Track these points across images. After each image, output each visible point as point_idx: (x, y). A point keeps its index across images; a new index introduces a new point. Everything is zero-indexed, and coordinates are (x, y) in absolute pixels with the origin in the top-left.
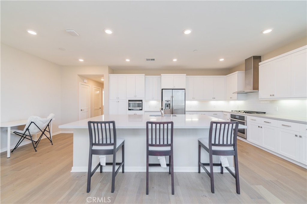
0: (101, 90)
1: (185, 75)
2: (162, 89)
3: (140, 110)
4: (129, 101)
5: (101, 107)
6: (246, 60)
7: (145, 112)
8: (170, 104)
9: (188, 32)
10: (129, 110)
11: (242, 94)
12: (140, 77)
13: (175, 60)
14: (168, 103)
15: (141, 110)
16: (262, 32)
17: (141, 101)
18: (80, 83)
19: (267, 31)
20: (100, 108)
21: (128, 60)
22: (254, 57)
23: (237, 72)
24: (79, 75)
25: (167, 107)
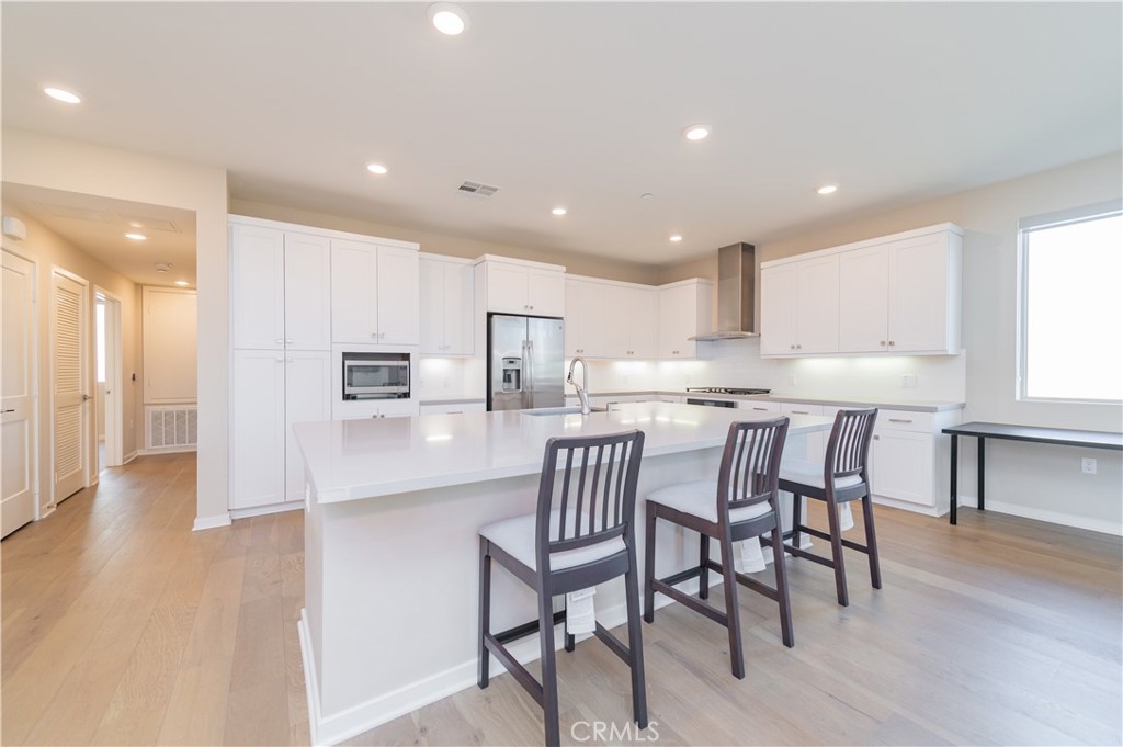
0: (87, 288)
1: (564, 268)
2: (490, 315)
3: (399, 397)
4: (346, 356)
5: (87, 393)
6: (720, 250)
7: (422, 403)
8: (518, 371)
9: (697, 134)
10: (347, 397)
11: (708, 342)
12: (400, 255)
13: (559, 212)
14: (511, 367)
15: (406, 395)
16: (815, 190)
17: (406, 357)
19: (827, 190)
20: (85, 398)
21: (377, 169)
22: (743, 244)
23: (695, 280)
25: (506, 380)
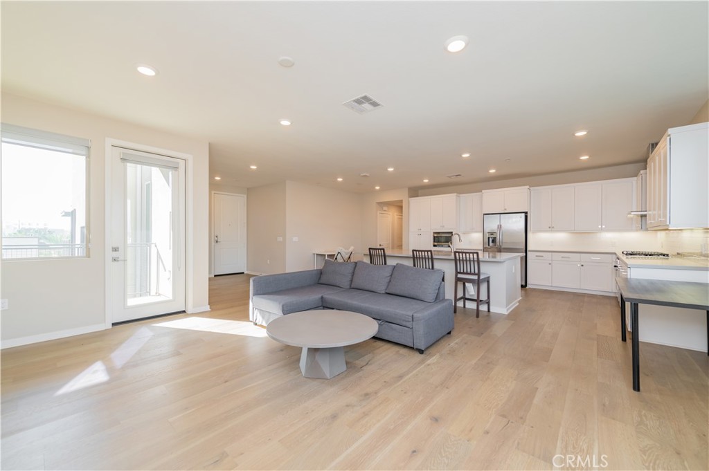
1: (527, 187)
2: (484, 215)
4: (434, 233)
8: (496, 238)
10: (434, 246)
13: (492, 171)
14: (492, 236)
17: (451, 233)
18: (378, 212)
24: (378, 203)
25: (493, 242)
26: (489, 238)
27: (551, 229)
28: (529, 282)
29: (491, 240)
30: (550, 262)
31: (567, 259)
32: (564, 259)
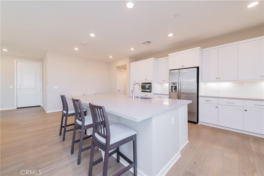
3: (150, 92)
4: (142, 83)
7: (153, 94)
10: (142, 91)
14: (174, 85)
17: (151, 83)
21: (132, 49)
24: (117, 67)
25: (175, 89)
26: (172, 86)
27: (218, 79)
28: (200, 120)
29: (173, 88)
30: (217, 106)
31: (232, 104)
32: (227, 104)
